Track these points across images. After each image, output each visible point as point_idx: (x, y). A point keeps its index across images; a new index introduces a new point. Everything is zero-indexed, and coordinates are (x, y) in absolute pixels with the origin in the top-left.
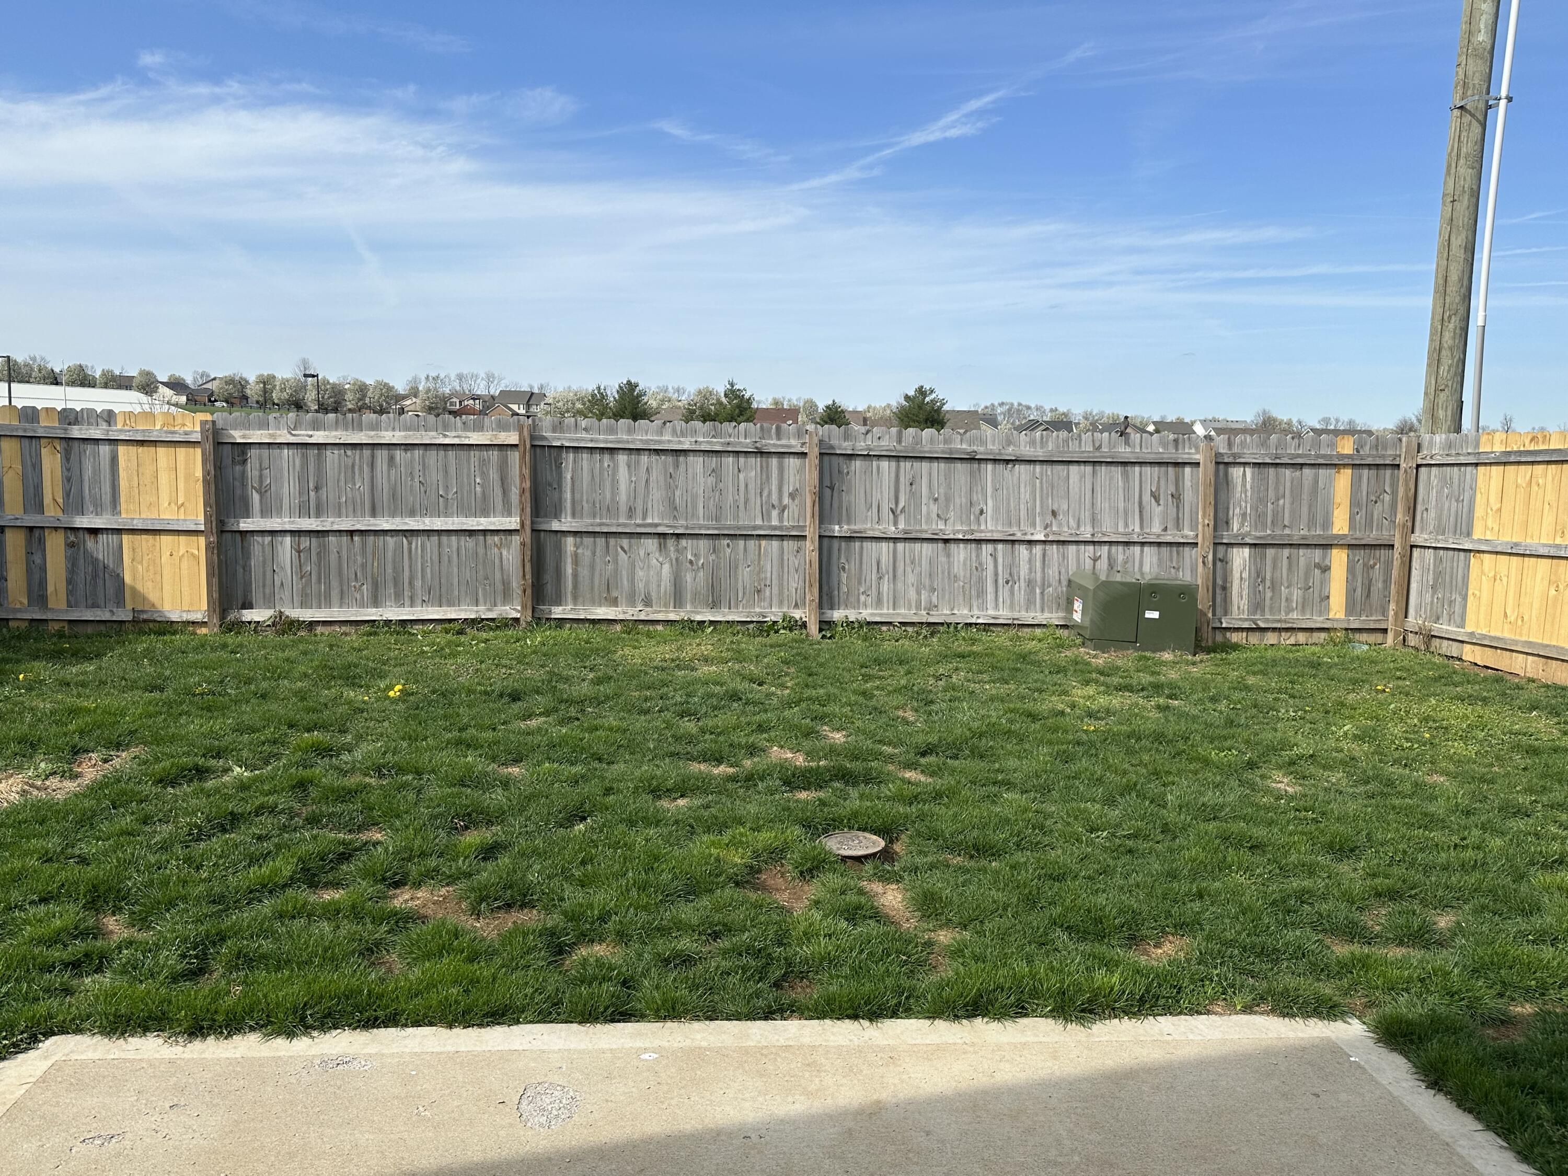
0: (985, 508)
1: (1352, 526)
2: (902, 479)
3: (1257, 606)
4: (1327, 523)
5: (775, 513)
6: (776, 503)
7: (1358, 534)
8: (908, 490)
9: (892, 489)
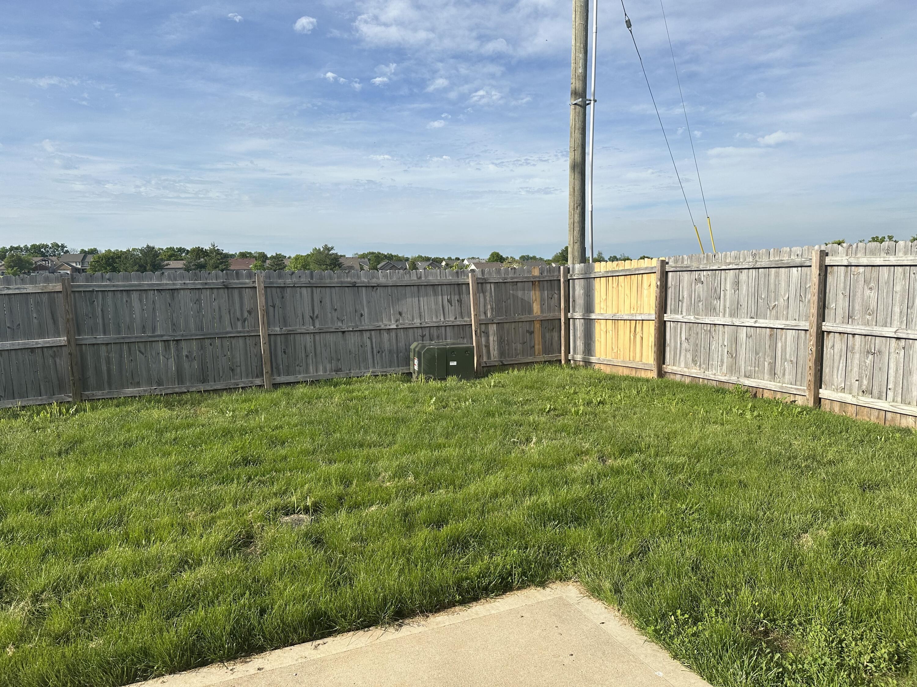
0: (363, 313)
1: (542, 312)
2: (315, 299)
3: (502, 353)
4: (530, 311)
5: (239, 324)
6: (239, 317)
7: (545, 315)
8: (319, 306)
9: (310, 306)
